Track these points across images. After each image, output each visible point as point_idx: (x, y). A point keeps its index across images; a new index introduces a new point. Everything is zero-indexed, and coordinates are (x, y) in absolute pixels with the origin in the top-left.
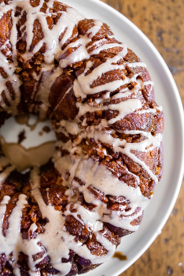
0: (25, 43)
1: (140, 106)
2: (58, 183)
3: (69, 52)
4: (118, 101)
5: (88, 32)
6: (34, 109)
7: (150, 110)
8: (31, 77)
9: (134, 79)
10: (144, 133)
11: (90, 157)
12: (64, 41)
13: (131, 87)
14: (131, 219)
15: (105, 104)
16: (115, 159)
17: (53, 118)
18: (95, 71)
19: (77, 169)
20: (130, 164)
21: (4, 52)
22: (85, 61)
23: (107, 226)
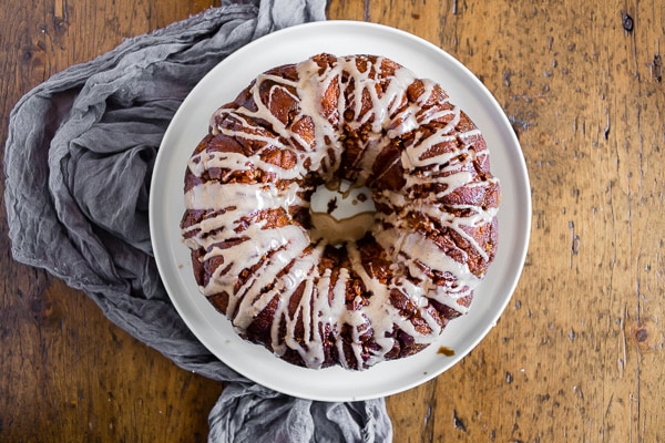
0: (353, 113)
1: (470, 179)
2: (381, 257)
3: (398, 123)
4: (447, 174)
5: (419, 100)
6: (352, 175)
7: (482, 183)
8: (356, 145)
9: (465, 151)
10: (474, 208)
11: (417, 230)
12: (393, 110)
13: (462, 158)
14: (457, 296)
15: (434, 176)
16: (442, 234)
17: (374, 186)
18: (423, 142)
19: (403, 243)
20: (457, 239)
21: (331, 121)
22: (414, 131)
23: (432, 302)
